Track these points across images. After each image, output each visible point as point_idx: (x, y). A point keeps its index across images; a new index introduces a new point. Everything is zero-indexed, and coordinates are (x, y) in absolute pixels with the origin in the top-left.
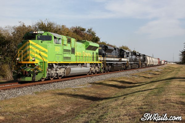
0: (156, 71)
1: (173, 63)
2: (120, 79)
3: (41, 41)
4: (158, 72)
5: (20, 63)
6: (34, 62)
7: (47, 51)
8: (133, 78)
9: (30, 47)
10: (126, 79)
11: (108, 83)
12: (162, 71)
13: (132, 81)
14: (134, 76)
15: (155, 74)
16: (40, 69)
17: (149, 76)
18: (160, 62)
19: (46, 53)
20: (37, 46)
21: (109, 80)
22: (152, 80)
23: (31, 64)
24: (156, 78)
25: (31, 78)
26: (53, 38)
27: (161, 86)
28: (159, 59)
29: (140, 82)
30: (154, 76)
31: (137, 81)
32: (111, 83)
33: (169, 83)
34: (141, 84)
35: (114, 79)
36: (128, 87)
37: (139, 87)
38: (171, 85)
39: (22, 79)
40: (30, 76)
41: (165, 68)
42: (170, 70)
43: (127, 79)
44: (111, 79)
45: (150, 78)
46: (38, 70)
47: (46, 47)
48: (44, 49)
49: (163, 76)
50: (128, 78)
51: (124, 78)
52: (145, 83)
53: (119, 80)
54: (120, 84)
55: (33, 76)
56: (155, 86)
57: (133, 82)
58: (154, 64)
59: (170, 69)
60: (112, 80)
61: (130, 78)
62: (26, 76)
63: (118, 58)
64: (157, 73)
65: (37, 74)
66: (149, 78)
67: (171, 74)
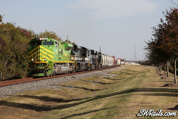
0: (106, 78)
1: (134, 64)
2: (40, 92)
3: (48, 46)
4: (109, 79)
5: (34, 62)
6: (46, 62)
7: (53, 53)
8: (64, 92)
9: (41, 50)
10: (51, 93)
11: (16, 101)
12: (115, 78)
13: (62, 97)
14: (67, 88)
15: (104, 84)
16: (50, 67)
17: (94, 86)
18: (115, 62)
19: (52, 55)
20: (46, 49)
21: (20, 96)
22: (98, 93)
23: (43, 63)
24: (105, 90)
25: (44, 74)
26: (55, 43)
27: (112, 105)
28: (114, 57)
29: (77, 98)
30: (101, 87)
31: (71, 96)
32: (22, 101)
33: (127, 98)
34: (78, 101)
35: (29, 94)
36: (55, 108)
37: (75, 108)
38: (131, 102)
39: (36, 75)
40: (43, 72)
41: (122, 73)
42: (130, 76)
43: (54, 93)
44: (23, 94)
45: (95, 90)
46: (48, 68)
47: (52, 50)
48: (50, 52)
49: (117, 86)
50: (55, 91)
51: (48, 91)
52: (85, 100)
53: (39, 95)
54: (40, 103)
55: (45, 73)
56: (102, 105)
57: (65, 98)
58: (109, 65)
59: (129, 74)
60: (26, 96)
61: (59, 92)
62: (40, 72)
63: (81, 57)
64: (108, 81)
65: (48, 71)
66: (92, 90)
67: (130, 82)
